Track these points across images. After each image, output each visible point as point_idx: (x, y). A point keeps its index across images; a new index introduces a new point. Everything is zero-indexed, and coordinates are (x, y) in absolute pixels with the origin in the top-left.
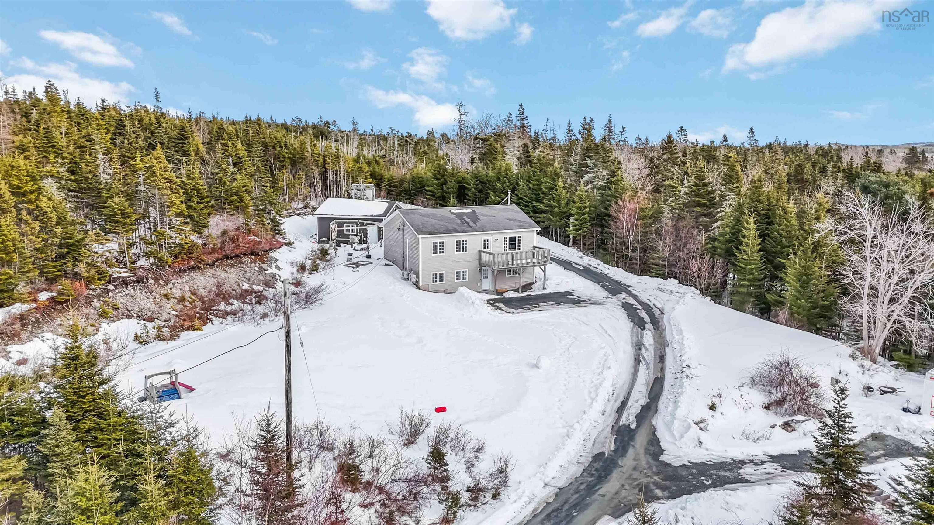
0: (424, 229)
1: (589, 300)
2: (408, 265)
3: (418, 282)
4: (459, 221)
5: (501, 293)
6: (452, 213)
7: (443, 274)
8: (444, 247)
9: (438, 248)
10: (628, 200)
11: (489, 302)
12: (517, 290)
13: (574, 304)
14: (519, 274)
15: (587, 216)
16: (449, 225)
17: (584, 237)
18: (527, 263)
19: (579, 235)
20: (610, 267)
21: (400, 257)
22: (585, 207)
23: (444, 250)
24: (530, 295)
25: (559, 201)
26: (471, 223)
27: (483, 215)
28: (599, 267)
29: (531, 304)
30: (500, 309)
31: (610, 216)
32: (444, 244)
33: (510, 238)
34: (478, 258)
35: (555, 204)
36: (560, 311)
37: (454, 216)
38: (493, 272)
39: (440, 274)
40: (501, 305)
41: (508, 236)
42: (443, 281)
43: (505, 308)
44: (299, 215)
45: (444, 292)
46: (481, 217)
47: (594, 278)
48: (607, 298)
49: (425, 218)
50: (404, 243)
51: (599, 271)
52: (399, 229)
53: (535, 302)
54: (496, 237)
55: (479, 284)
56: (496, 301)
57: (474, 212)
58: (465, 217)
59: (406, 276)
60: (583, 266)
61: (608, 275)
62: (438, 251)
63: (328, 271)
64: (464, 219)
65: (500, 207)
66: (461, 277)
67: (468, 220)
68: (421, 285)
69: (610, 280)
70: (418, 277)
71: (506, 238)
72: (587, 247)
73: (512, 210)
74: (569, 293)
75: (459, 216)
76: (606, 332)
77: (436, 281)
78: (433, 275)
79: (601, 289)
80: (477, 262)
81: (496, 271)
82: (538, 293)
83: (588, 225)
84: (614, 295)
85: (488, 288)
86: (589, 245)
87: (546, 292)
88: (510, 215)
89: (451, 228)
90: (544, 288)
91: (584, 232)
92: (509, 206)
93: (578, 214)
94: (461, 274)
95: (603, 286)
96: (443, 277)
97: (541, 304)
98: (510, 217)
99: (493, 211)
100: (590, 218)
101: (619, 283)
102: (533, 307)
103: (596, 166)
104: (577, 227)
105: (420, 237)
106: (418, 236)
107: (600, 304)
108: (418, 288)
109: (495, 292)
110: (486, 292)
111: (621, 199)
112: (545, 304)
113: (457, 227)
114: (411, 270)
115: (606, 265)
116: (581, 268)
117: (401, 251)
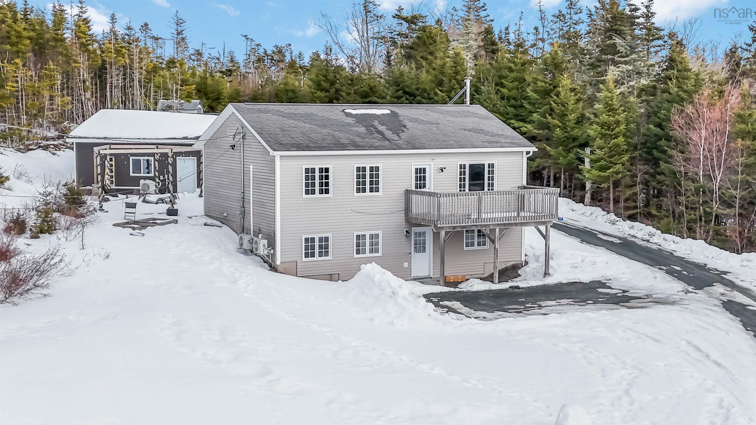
0: (285, 140)
1: (648, 296)
2: (251, 225)
3: (274, 255)
4: (362, 130)
5: (455, 284)
6: (349, 115)
7: (327, 239)
8: (330, 181)
9: (317, 181)
10: (705, 103)
11: (428, 297)
12: (490, 278)
13: (617, 304)
14: (493, 241)
15: (621, 139)
16: (341, 135)
17: (616, 184)
18: (509, 218)
19: (607, 179)
20: (678, 239)
21: (236, 206)
22: (618, 123)
23: (331, 187)
24: (517, 287)
25: (562, 116)
26: (389, 134)
27: (415, 120)
28: (655, 239)
29: (522, 303)
30: (455, 311)
31: (669, 139)
32: (330, 174)
33: (471, 166)
34: (402, 206)
35: (556, 122)
36: (589, 314)
37: (350, 120)
38: (436, 235)
39: (321, 239)
40: (456, 305)
41: (468, 161)
42: (327, 254)
43: (465, 310)
44: (46, 148)
45: (331, 277)
46: (409, 125)
47: (648, 258)
48: (687, 292)
49: (291, 122)
50: (245, 174)
51: (655, 247)
52: (233, 147)
53: (530, 299)
54: (441, 162)
55: (406, 265)
56: (443, 296)
57: (394, 114)
58: (376, 123)
59: (246, 246)
60: (620, 238)
61: (676, 254)
62: (317, 188)
63: (74, 233)
64: (373, 126)
65: (450, 108)
66: (368, 247)
67: (382, 128)
68: (278, 262)
69: (681, 261)
70: (272, 244)
71: (462, 167)
72: (622, 204)
73: (475, 115)
74: (603, 285)
75: (361, 119)
76: (707, 356)
77: (313, 255)
78: (307, 240)
79: (669, 278)
80: (402, 216)
81: (443, 233)
82: (534, 283)
83: (626, 158)
84: (699, 287)
85: (425, 273)
86: (626, 200)
87: (550, 281)
88: (470, 122)
89: (343, 141)
90: (546, 274)
91: (617, 173)
92: (468, 108)
93: (603, 136)
94: (368, 240)
95: (670, 273)
96: (327, 247)
97: (543, 304)
98: (470, 126)
99: (435, 115)
100: (628, 144)
101: (703, 267)
102: (527, 309)
103: (633, 49)
104: (603, 163)
105: (278, 154)
106: (272, 153)
107: (673, 303)
108: (273, 268)
109: (442, 282)
110: (422, 280)
111: (692, 102)
112: (553, 303)
113: (357, 139)
114: (256, 234)
115: (667, 236)
116: (618, 241)
117: (238, 194)
